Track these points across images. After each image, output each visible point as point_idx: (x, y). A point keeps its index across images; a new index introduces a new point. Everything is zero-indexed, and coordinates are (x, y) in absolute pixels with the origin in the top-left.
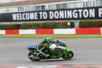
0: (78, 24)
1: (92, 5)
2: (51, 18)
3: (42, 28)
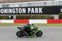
1: (24, 6)
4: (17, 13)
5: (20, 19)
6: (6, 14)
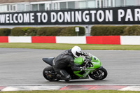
0: (90, 30)
1: (110, 5)
2: (53, 21)
3: (41, 35)
4: (93, 20)
5: (101, 35)
6: (68, 23)
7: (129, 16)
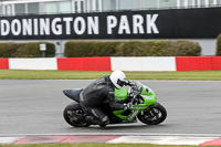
2: (3, 34)
4: (68, 32)
6: (28, 37)
7: (124, 27)
